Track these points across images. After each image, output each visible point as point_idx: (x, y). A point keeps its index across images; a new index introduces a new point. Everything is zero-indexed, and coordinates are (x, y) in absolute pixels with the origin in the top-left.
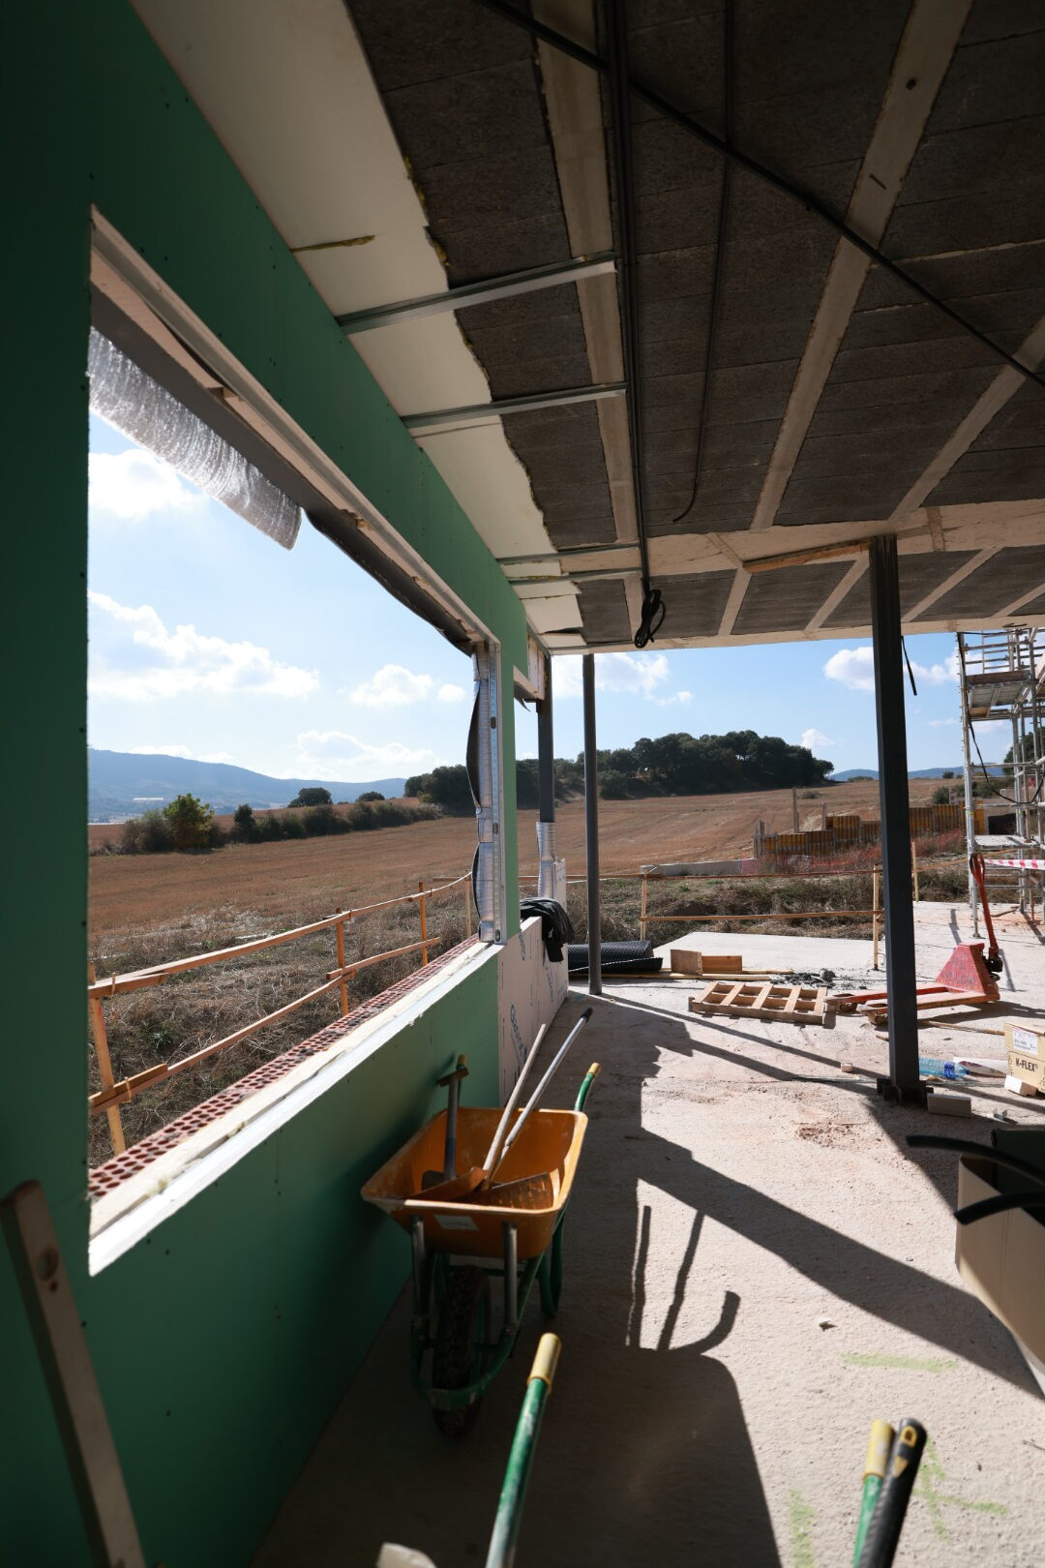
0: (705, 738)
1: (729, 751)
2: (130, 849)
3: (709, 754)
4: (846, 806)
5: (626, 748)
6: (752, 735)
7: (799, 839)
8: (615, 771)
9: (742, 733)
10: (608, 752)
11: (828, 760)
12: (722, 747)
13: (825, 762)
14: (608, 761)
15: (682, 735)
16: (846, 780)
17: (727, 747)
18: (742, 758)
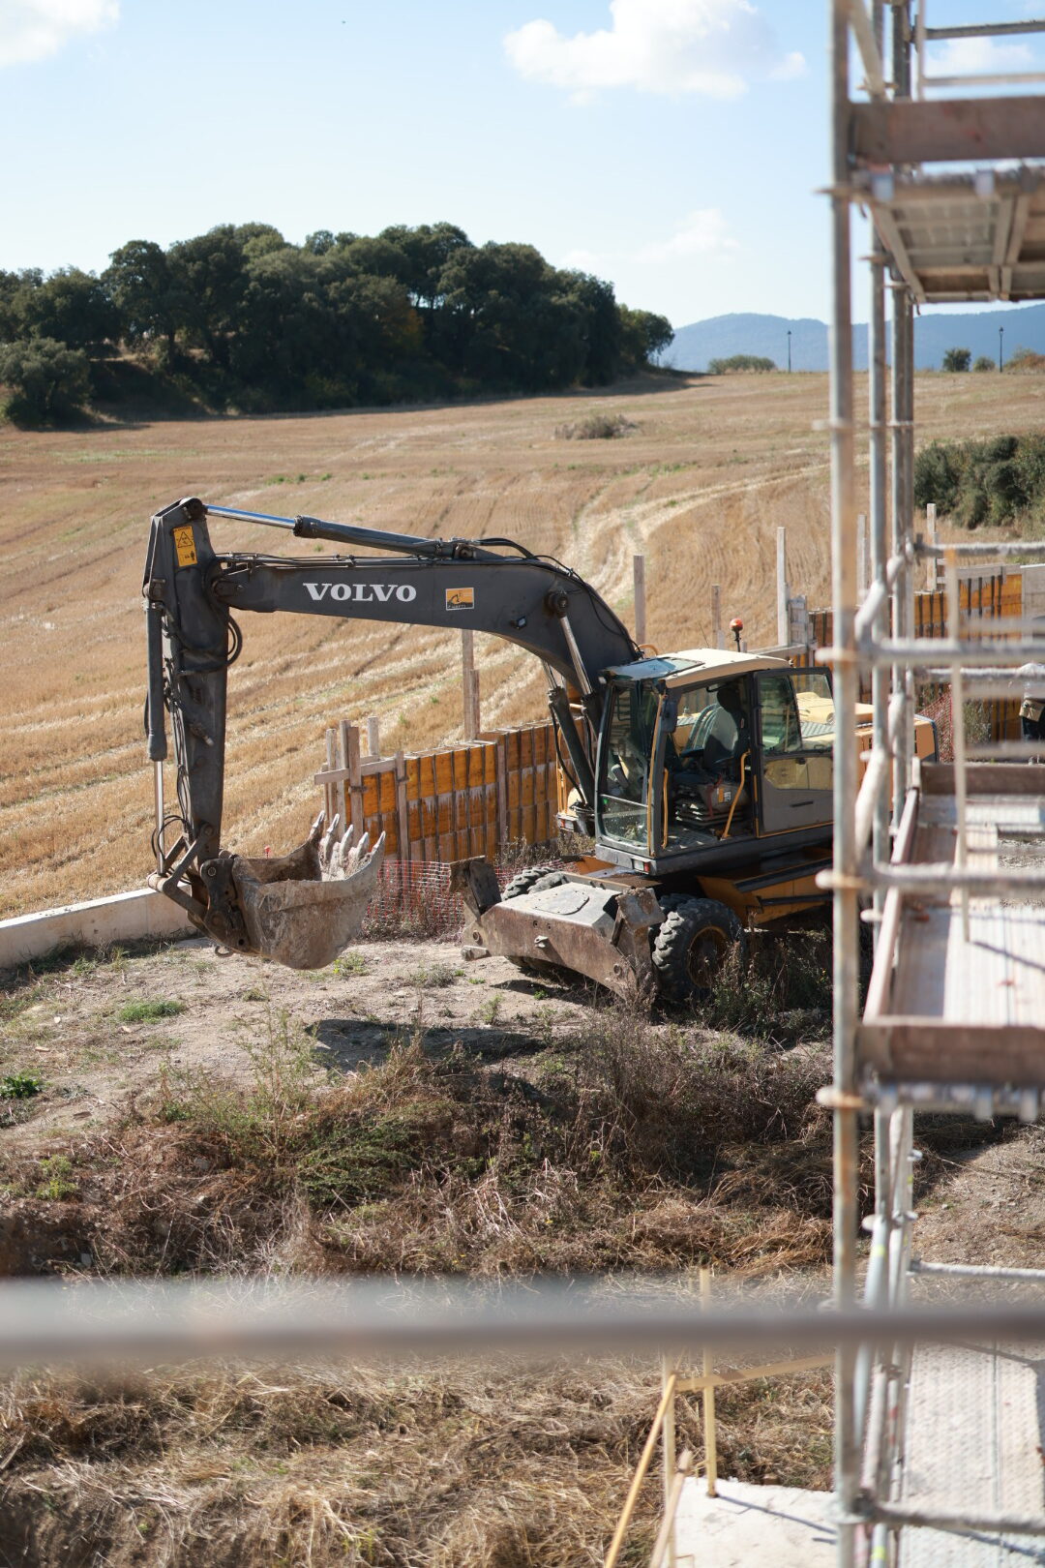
0: (320, 244)
1: (387, 284)
3: (332, 291)
4: (689, 474)
5: (86, 270)
6: (454, 237)
7: (475, 765)
8: (50, 343)
9: (425, 229)
10: (33, 277)
11: (658, 312)
12: (369, 270)
13: (651, 317)
14: (30, 309)
15: (256, 231)
16: (704, 368)
17: (383, 274)
18: (423, 304)
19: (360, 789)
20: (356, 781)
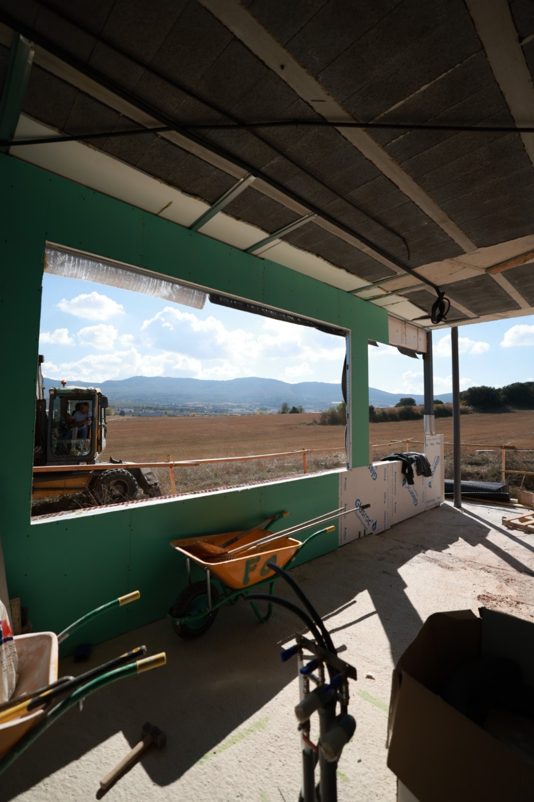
2: (323, 423)
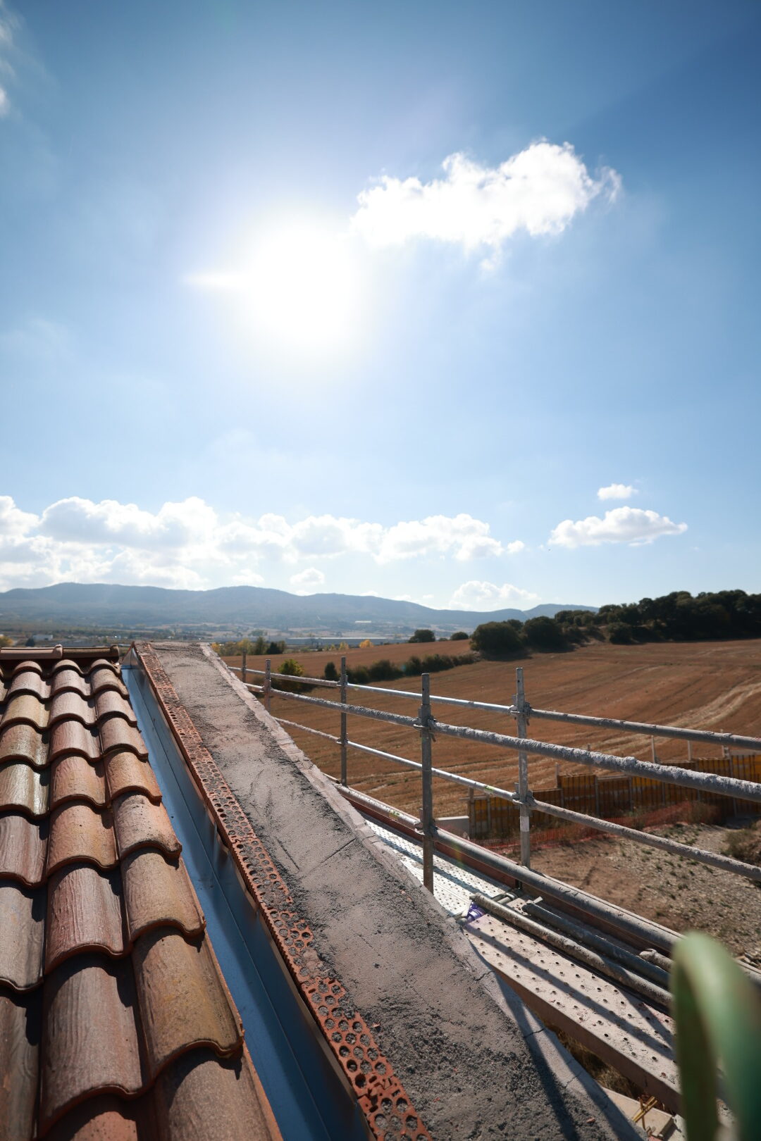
1: (718, 606)
3: (700, 609)
8: (621, 623)
12: (714, 603)
19: (474, 803)
20: (473, 801)
